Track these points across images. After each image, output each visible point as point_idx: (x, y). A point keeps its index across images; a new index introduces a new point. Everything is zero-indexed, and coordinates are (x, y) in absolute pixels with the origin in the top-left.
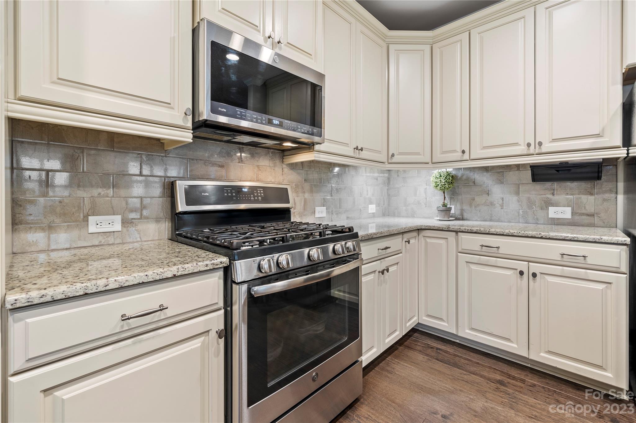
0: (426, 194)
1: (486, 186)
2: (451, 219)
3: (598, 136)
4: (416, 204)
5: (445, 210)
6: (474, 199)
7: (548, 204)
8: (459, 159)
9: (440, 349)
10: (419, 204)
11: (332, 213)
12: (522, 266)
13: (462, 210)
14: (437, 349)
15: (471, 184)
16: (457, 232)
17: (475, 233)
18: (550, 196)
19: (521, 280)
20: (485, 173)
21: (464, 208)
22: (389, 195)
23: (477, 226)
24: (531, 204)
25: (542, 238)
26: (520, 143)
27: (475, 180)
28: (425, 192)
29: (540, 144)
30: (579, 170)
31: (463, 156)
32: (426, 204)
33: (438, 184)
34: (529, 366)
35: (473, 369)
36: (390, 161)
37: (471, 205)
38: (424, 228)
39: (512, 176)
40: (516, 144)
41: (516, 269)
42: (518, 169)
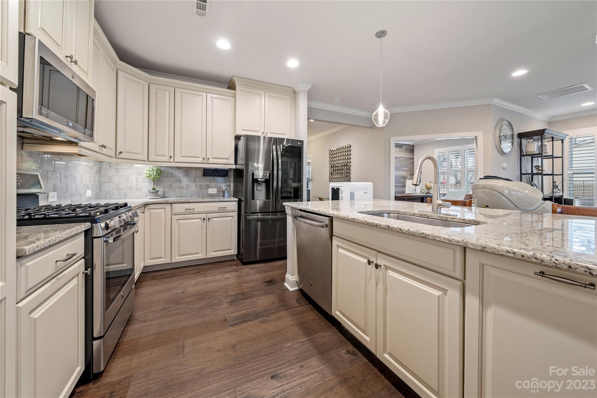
0: (137, 182)
1: (179, 177)
2: (158, 197)
3: (228, 159)
4: (128, 189)
5: (155, 192)
6: (172, 185)
7: (208, 187)
8: (167, 161)
9: (162, 274)
10: (131, 188)
11: (61, 198)
12: (204, 216)
13: (164, 192)
14: (160, 275)
15: (170, 175)
16: (171, 204)
17: (182, 203)
18: (209, 183)
19: (204, 223)
20: (178, 170)
21: (165, 190)
22: (100, 182)
23: (175, 200)
24: (201, 187)
25: (212, 202)
26: (200, 157)
27: (172, 173)
28: (137, 180)
29: (208, 159)
30: (221, 172)
31: (170, 159)
32: (137, 189)
33: (151, 175)
34: (205, 263)
35: (183, 274)
36: (117, 157)
37: (170, 189)
38: (150, 203)
39: (193, 173)
40: (198, 157)
41: (201, 218)
42: (196, 169)
